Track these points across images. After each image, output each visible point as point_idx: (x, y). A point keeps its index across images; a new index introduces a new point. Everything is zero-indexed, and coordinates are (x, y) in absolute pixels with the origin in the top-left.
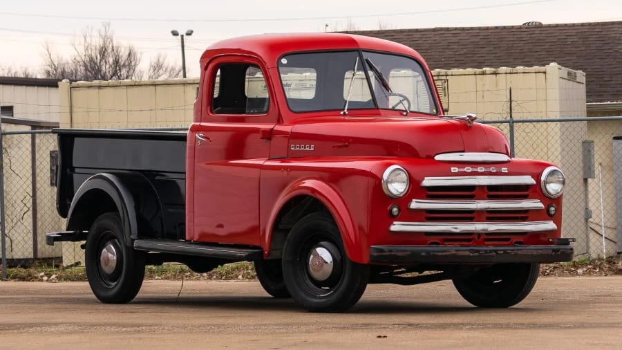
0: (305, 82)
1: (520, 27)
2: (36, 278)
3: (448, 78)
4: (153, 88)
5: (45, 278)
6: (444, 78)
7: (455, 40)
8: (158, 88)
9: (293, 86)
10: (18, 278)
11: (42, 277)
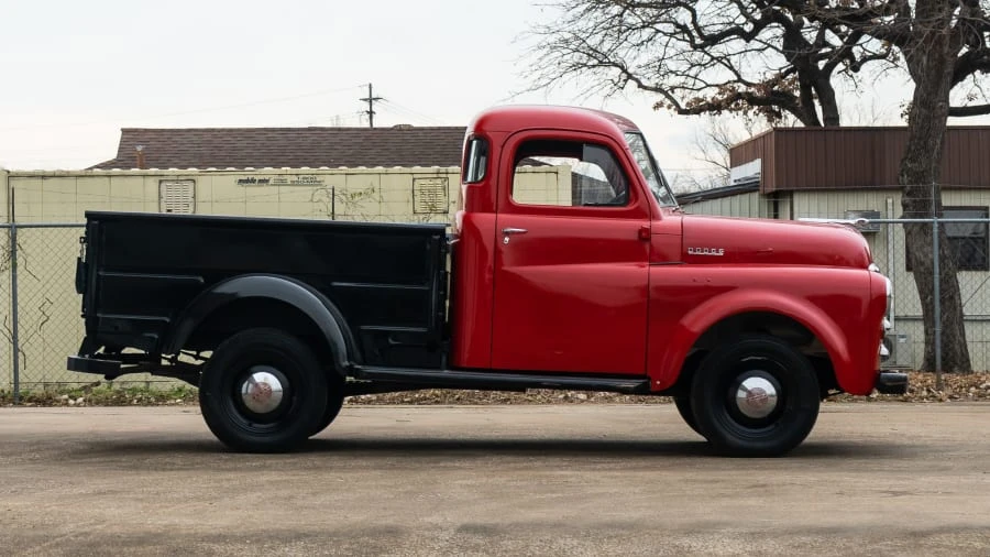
0: (285, 177)
1: (392, 129)
2: (58, 401)
3: (449, 176)
4: (107, 179)
5: (71, 402)
6: (444, 176)
7: (337, 140)
8: (112, 179)
9: (271, 182)
10: (36, 401)
11: (67, 400)
